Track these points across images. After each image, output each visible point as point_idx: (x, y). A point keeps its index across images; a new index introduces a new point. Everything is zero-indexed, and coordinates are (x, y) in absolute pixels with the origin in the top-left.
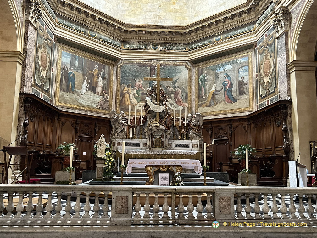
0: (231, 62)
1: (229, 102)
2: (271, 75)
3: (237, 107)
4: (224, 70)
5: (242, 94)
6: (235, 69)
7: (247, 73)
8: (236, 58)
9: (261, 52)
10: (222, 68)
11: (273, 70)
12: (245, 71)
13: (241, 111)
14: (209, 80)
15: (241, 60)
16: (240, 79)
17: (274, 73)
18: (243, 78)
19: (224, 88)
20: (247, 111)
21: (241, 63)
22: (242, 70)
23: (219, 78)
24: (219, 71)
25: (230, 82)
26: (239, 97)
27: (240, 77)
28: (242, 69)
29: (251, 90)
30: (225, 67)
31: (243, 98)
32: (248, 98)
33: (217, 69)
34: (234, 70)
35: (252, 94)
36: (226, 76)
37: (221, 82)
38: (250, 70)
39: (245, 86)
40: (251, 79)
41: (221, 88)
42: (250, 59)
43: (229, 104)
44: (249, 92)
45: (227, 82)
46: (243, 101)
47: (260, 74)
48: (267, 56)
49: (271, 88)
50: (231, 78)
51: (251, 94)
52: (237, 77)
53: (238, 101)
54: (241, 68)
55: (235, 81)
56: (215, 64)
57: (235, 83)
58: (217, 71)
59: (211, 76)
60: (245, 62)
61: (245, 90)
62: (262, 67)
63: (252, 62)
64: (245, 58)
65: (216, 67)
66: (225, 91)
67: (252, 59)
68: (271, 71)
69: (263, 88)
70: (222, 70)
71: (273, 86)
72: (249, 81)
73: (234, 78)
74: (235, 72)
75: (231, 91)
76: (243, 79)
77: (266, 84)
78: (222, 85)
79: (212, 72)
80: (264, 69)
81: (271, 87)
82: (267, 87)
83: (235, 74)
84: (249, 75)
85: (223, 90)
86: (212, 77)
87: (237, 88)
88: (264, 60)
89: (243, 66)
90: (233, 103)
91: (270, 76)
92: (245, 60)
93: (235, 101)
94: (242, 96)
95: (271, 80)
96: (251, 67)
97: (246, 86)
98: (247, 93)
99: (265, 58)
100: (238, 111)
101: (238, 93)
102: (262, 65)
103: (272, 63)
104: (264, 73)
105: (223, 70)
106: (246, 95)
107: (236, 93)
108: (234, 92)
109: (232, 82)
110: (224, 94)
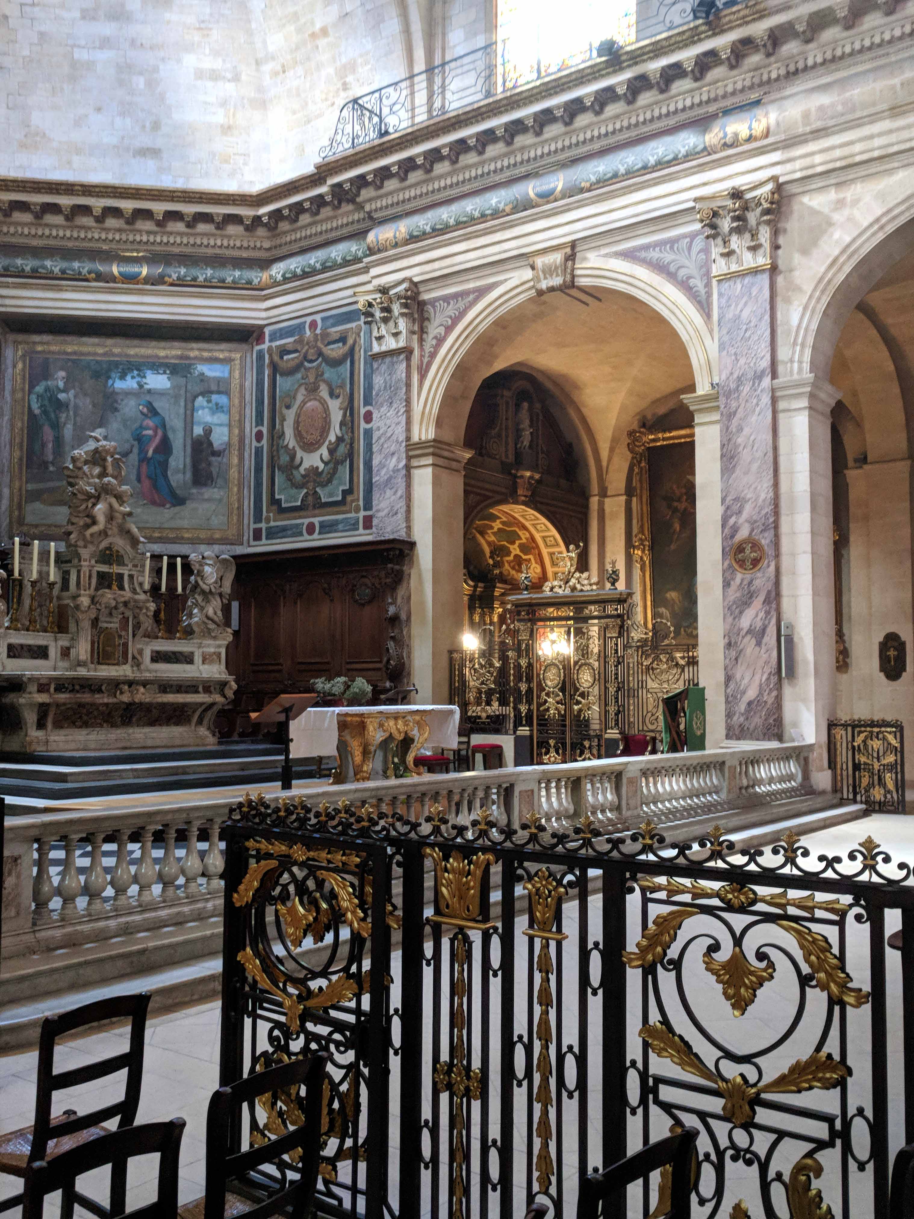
0: (167, 366)
1: (154, 503)
2: (331, 451)
3: (185, 523)
4: (141, 386)
5: (205, 485)
6: (182, 392)
7: (223, 418)
8: (188, 358)
9: (282, 365)
10: (133, 377)
11: (339, 440)
12: (218, 408)
13: (198, 538)
14: (76, 407)
15: (203, 368)
16: (198, 431)
17: (342, 449)
18: (211, 431)
19: (136, 450)
20: (218, 539)
21: (202, 378)
22: (205, 404)
23: (116, 410)
24: (119, 385)
25: (160, 433)
26: (194, 491)
27: (199, 424)
28: (209, 401)
29: (234, 473)
30: (145, 377)
31: (206, 496)
32: (225, 500)
33: (113, 375)
34: (176, 397)
35: (239, 491)
36: (145, 410)
37: (125, 426)
38: (234, 411)
39: (213, 459)
40: (235, 440)
41: (127, 446)
42: (237, 374)
43: (155, 509)
44: (226, 481)
45: (150, 432)
46: (206, 505)
47: (276, 436)
48: (313, 390)
49: (327, 489)
50: (167, 419)
51: (235, 489)
52: (189, 421)
53: (190, 505)
54: (203, 394)
55: (180, 435)
56: (105, 354)
57: (181, 441)
58: (110, 382)
59: (85, 395)
60: (218, 381)
61: (214, 470)
62: (290, 415)
63: (242, 387)
64: (218, 366)
65: (109, 370)
66: (141, 461)
67: (243, 376)
68: (332, 438)
69: (290, 480)
70: (130, 383)
71: (340, 484)
72: (229, 444)
73: (175, 422)
74: (182, 404)
75: (164, 465)
76: (208, 432)
77: (303, 472)
78: (127, 435)
79: (89, 383)
80: (297, 423)
81: (326, 485)
82: (308, 482)
83: (182, 411)
84: (230, 426)
85: (134, 457)
86: (88, 400)
87: (188, 460)
88: (300, 398)
89: (212, 392)
90: (168, 506)
91: (324, 451)
92: (217, 374)
93: (179, 501)
94: (204, 490)
95: (331, 465)
96: (236, 401)
97: (219, 459)
98: (220, 482)
99: (302, 391)
100: (186, 535)
101: (189, 475)
102: (288, 407)
103: (336, 416)
104: (298, 435)
105: (135, 386)
106: (216, 490)
107: (181, 476)
108: (177, 471)
109: (171, 436)
110: (135, 471)
